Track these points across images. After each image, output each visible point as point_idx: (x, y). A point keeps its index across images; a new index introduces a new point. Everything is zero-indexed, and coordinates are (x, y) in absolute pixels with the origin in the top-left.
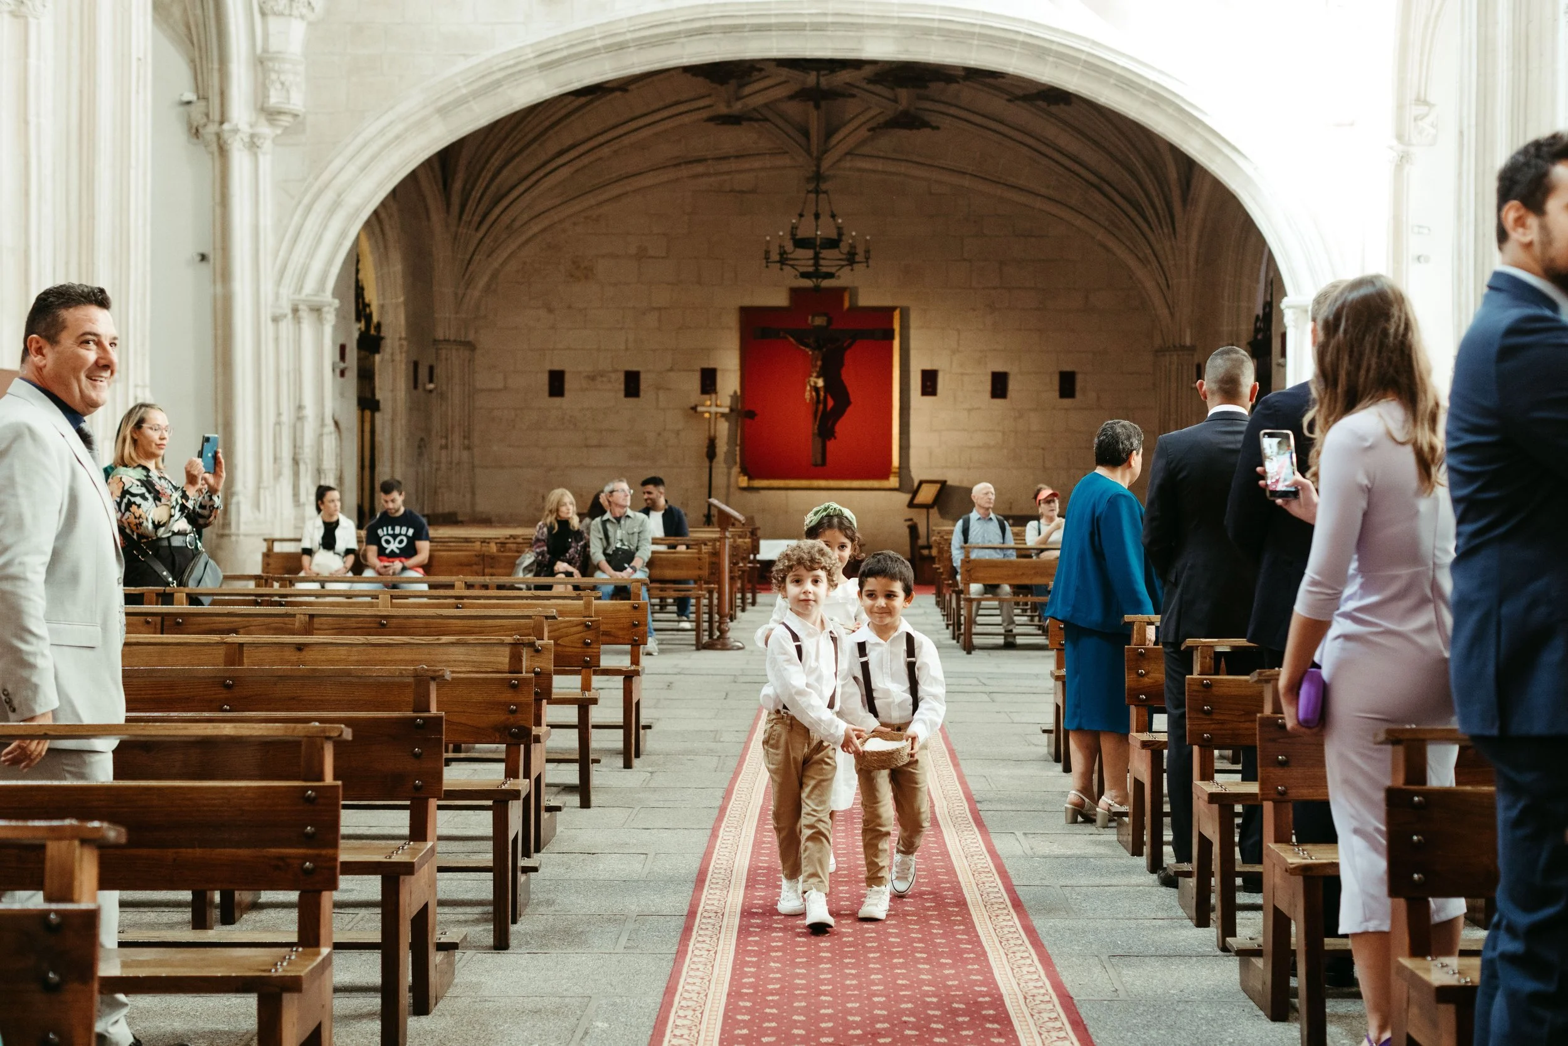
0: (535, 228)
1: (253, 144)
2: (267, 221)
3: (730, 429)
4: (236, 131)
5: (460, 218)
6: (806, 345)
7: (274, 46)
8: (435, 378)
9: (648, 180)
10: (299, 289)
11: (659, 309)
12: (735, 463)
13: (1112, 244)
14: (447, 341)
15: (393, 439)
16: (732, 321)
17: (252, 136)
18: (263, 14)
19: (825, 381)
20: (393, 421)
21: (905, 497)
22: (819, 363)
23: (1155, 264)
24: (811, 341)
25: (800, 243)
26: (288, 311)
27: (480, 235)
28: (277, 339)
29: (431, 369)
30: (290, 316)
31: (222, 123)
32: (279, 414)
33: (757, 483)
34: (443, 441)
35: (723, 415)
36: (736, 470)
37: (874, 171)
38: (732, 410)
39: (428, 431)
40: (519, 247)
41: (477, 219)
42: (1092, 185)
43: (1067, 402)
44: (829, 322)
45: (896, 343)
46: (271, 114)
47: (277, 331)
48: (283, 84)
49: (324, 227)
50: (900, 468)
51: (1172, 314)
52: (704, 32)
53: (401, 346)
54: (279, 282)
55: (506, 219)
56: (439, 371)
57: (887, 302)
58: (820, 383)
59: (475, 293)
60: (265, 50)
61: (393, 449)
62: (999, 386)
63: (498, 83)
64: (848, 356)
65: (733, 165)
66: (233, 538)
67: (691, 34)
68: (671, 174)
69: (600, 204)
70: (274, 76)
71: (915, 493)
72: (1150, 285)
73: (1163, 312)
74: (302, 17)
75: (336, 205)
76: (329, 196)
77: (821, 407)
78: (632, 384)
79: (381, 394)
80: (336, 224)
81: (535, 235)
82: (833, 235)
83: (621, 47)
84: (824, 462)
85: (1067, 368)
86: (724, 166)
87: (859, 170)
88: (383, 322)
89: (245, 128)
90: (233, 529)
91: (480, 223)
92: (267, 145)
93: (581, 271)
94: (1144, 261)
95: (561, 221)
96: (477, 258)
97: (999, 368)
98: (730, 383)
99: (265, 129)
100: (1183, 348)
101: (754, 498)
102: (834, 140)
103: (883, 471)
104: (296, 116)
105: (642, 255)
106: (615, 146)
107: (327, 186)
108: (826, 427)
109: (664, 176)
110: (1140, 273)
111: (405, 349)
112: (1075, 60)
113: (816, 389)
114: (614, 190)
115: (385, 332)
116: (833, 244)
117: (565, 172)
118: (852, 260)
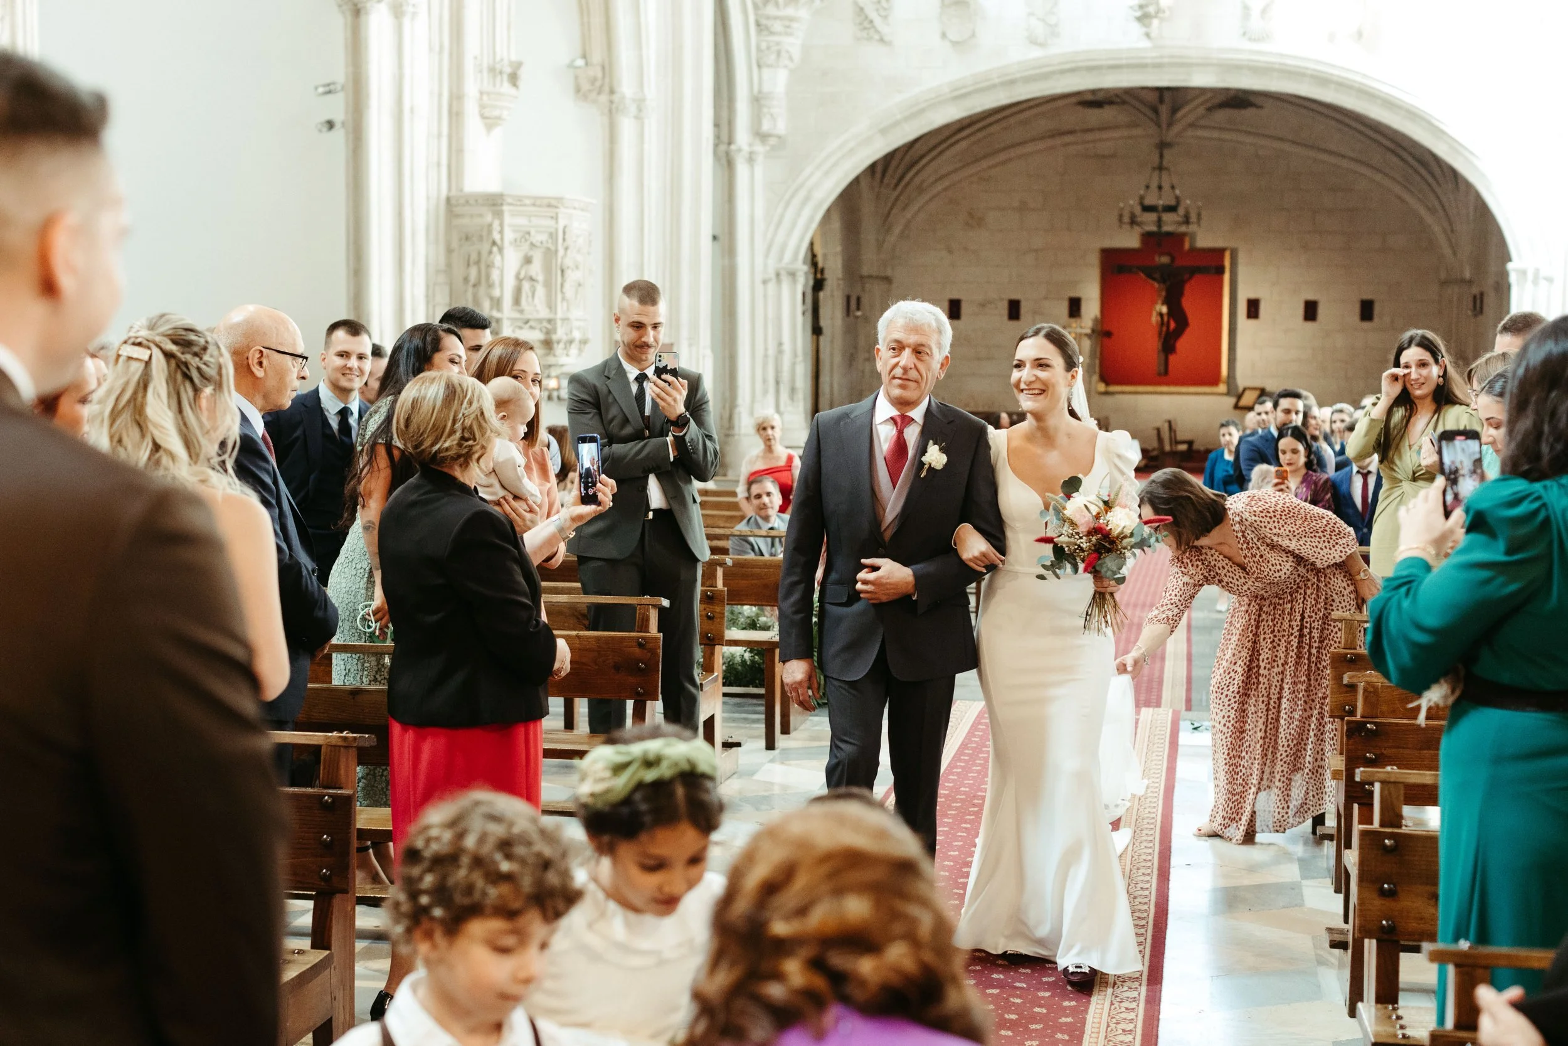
0: (939, 187)
1: (751, 159)
2: (759, 212)
3: (1092, 346)
4: (740, 150)
5: (882, 181)
6: (1154, 279)
7: (766, 88)
8: (862, 306)
9: (1029, 148)
10: (781, 259)
11: (1036, 251)
12: (1095, 372)
13: (1407, 197)
14: (870, 277)
15: (832, 355)
16: (1095, 260)
17: (751, 153)
18: (759, 66)
19: (1169, 309)
20: (832, 342)
21: (1232, 401)
22: (1164, 293)
23: (1441, 212)
24: (1157, 276)
25: (1147, 209)
26: (772, 275)
27: (896, 193)
28: (765, 296)
29: (858, 299)
30: (774, 280)
31: (730, 143)
32: (766, 349)
33: (1112, 388)
34: (867, 355)
35: (1086, 335)
36: (1096, 378)
37: (1211, 139)
38: (1093, 331)
39: (856, 348)
40: (927, 202)
41: (894, 181)
42: (1388, 149)
43: (1366, 325)
44: (1173, 259)
45: (1227, 277)
46: (763, 137)
47: (765, 291)
48: (772, 115)
49: (798, 214)
50: (1228, 376)
51: (1455, 254)
52: (1073, 70)
53: (839, 285)
54: (767, 256)
55: (917, 181)
56: (865, 301)
57: (1219, 243)
58: (1164, 309)
59: (892, 239)
60: (760, 92)
61: (832, 363)
62: (1311, 311)
63: (923, 111)
64: (1188, 289)
65: (1097, 135)
66: (736, 437)
67: (1063, 72)
68: (1049, 142)
69: (990, 168)
70: (765, 110)
71: (1239, 397)
72: (1437, 229)
73: (1447, 251)
74: (786, 67)
75: (807, 199)
76: (802, 194)
77: (1164, 329)
78: (1014, 310)
79: (823, 323)
80: (806, 212)
81: (938, 194)
82: (1173, 203)
83: (1012, 82)
84: (1166, 372)
85: (1367, 296)
86: (1089, 136)
87: (1199, 138)
88: (827, 266)
89: (746, 148)
90: (736, 430)
91: (896, 185)
92: (760, 159)
93: (975, 220)
94: (1432, 211)
95: (960, 181)
96: (894, 211)
97: (1311, 297)
98: (1092, 309)
99: (759, 148)
100: (1463, 281)
101: (1109, 400)
102: (1179, 114)
103: (1214, 380)
104: (779, 137)
105: (1023, 208)
106: (1004, 124)
107: (801, 186)
108: (1168, 343)
109: (1041, 145)
110: (1429, 219)
111: (841, 287)
112: (1351, 87)
113: (1161, 315)
114: (1002, 157)
115: (827, 275)
116: (1171, 209)
117: (964, 144)
118: (1187, 221)
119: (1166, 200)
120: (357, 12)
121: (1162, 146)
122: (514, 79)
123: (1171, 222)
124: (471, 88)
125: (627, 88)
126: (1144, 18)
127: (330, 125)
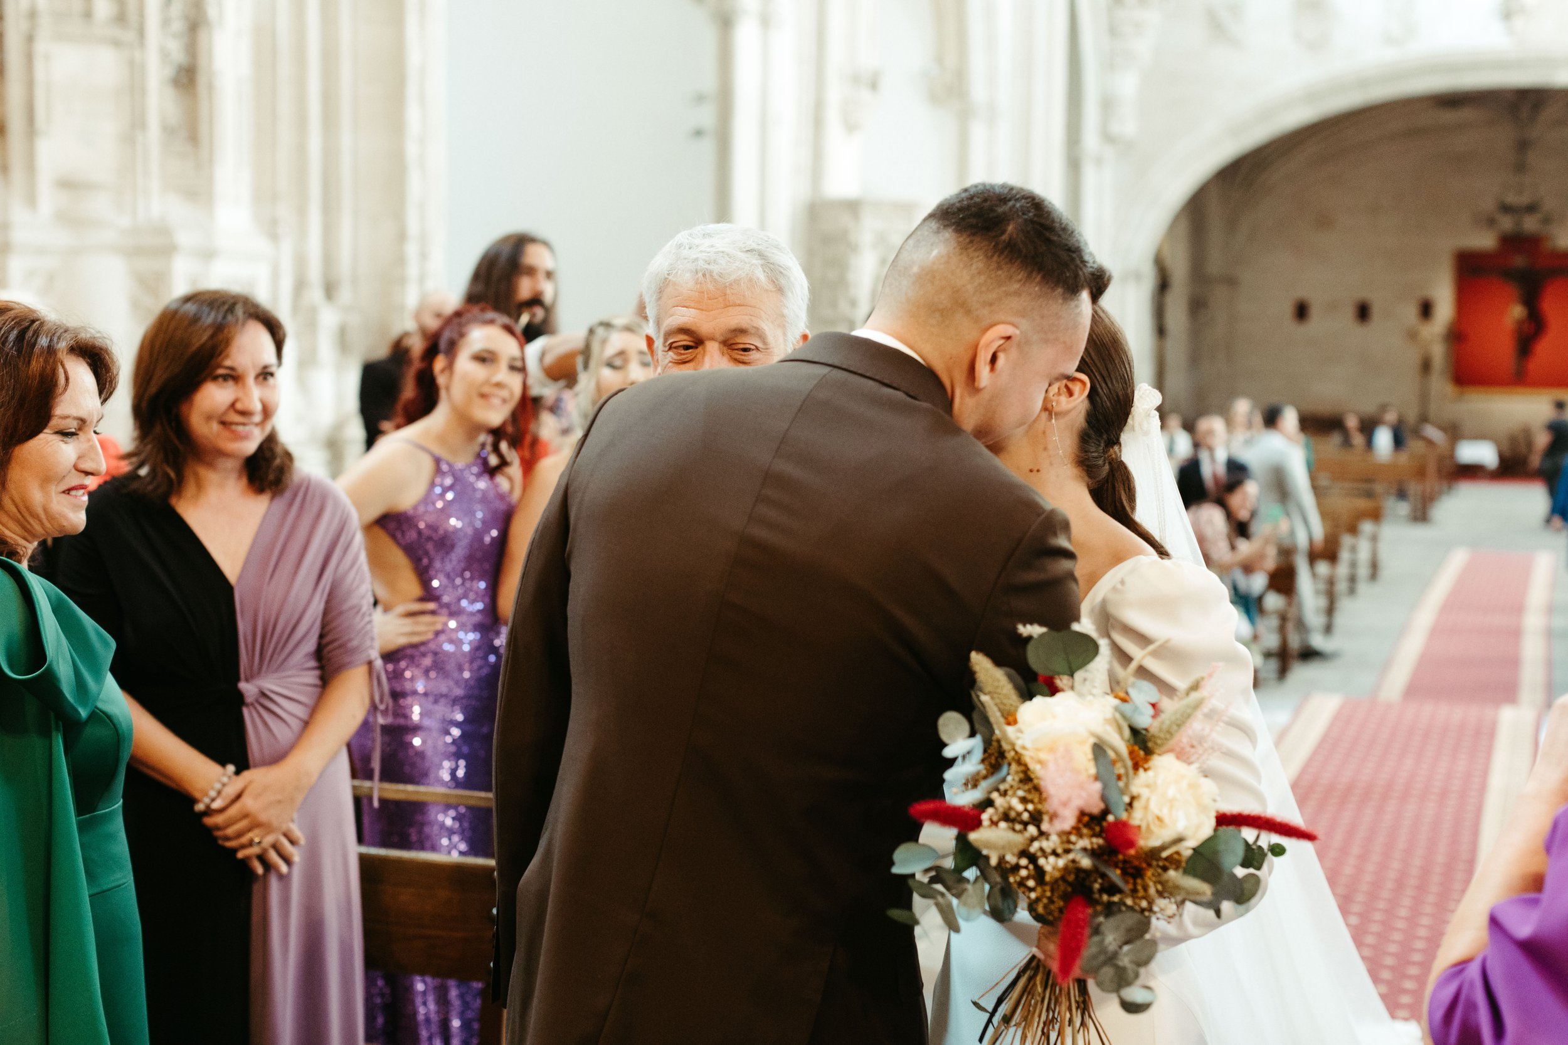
1: (1098, 162)
2: (1107, 215)
3: (1443, 348)
4: (1087, 153)
5: (1232, 186)
6: (1512, 281)
7: (1116, 92)
10: (1126, 260)
12: (1448, 375)
14: (1215, 278)
15: (1177, 356)
16: (1447, 261)
17: (1099, 156)
18: (1111, 67)
19: (1527, 311)
20: (1177, 343)
22: (1523, 295)
24: (1517, 277)
25: (1506, 209)
29: (1205, 300)
35: (1440, 336)
38: (1446, 333)
44: (1531, 261)
46: (1111, 141)
48: (1120, 117)
49: (1145, 217)
53: (1183, 288)
58: (1521, 312)
59: (1239, 240)
60: (1110, 95)
61: (1177, 364)
63: (1274, 112)
70: (1114, 113)
74: (1136, 69)
75: (1154, 201)
77: (1523, 331)
79: (1169, 325)
80: (1154, 214)
82: (1532, 203)
84: (1523, 374)
88: (1173, 268)
92: (1108, 162)
96: (1243, 213)
98: (1445, 310)
99: (1108, 152)
104: (1128, 140)
108: (1526, 347)
109: (1395, 146)
111: (1187, 289)
113: (1518, 317)
115: (1173, 276)
116: (1531, 209)
118: (1547, 220)
119: (1524, 199)
120: (725, 22)
121: (1523, 146)
122: (874, 85)
123: (1530, 224)
124: (834, 95)
125: (978, 91)
126: (1507, 15)
127: (698, 133)
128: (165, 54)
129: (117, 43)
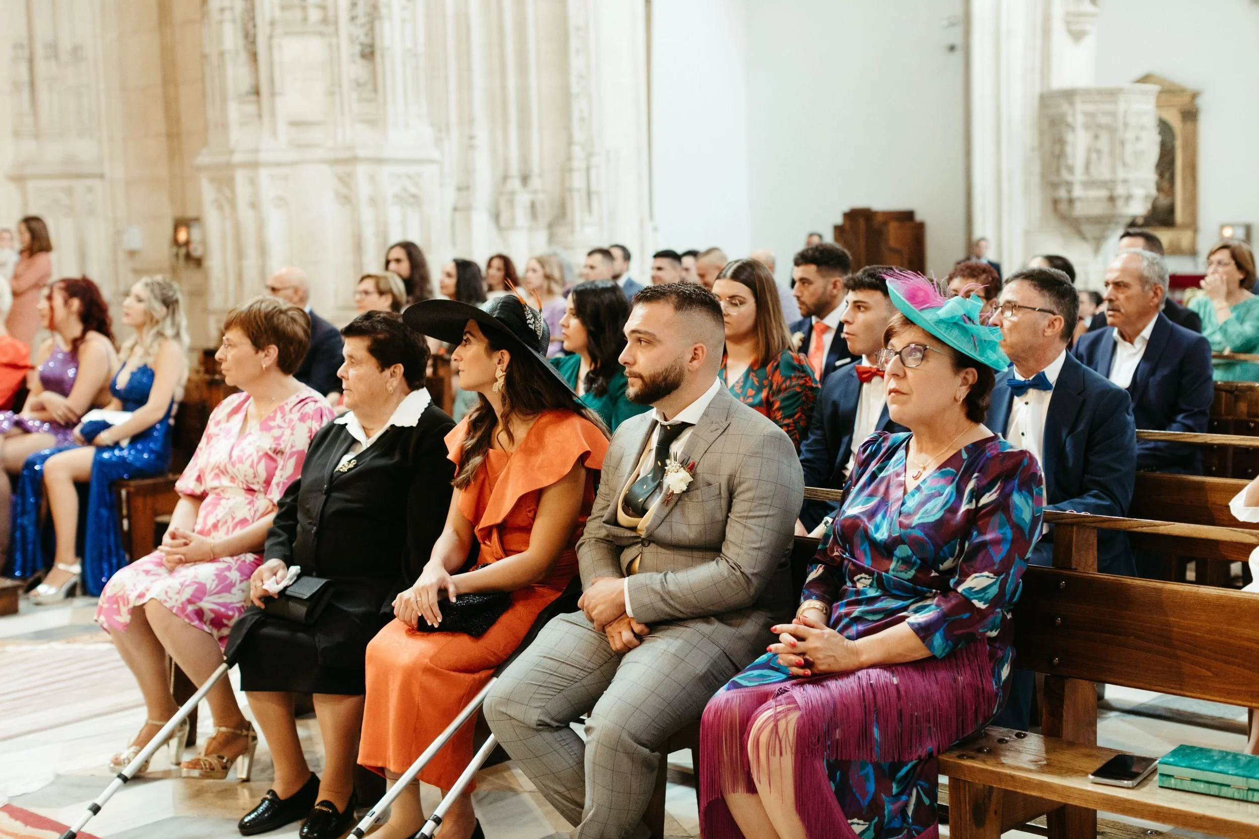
127: (952, 48)
128: (352, 40)
129: (321, 34)
